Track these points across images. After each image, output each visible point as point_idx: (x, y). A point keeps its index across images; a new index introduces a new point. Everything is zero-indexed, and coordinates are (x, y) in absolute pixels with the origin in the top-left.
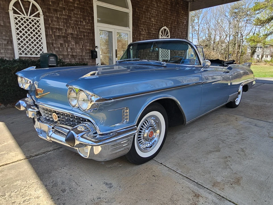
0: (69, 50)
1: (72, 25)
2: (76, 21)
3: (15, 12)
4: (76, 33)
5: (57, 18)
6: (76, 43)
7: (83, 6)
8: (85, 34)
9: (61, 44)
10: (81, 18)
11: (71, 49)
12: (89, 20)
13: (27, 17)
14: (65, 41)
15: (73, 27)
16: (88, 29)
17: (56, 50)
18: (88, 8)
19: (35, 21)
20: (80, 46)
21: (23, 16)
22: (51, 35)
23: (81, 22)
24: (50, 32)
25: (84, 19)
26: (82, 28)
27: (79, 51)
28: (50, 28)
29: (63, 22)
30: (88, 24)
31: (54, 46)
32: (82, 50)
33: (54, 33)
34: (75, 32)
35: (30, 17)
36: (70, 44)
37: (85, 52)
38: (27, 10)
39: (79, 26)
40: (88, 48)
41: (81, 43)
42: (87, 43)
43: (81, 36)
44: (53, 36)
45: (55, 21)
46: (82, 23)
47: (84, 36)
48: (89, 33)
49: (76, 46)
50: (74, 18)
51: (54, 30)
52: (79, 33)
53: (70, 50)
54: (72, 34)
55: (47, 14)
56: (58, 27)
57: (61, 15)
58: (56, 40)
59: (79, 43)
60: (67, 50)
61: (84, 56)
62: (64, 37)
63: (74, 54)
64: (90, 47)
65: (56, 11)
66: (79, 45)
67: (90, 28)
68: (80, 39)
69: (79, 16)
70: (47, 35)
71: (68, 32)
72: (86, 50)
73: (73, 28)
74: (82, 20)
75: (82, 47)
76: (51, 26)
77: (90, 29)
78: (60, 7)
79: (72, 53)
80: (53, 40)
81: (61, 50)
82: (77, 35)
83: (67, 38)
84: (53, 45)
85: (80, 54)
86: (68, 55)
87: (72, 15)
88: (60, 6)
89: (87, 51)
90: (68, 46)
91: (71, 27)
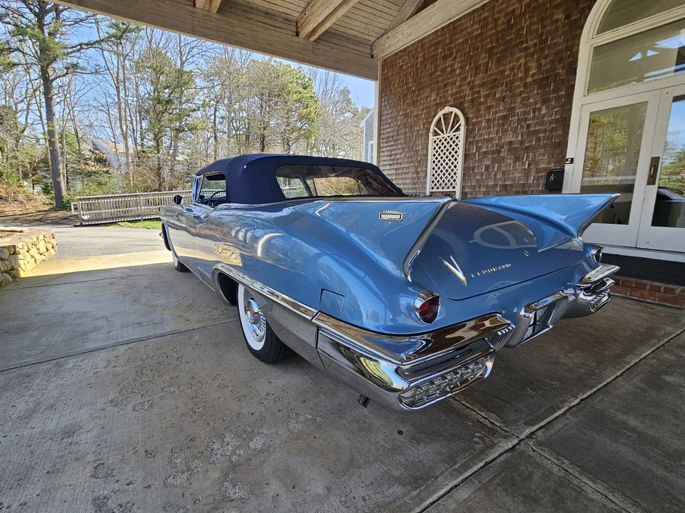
0: (499, 176)
1: (514, 124)
2: (525, 113)
3: (436, 134)
4: (520, 138)
5: (488, 121)
6: (517, 159)
7: (548, 71)
8: (542, 135)
9: (487, 167)
10: (536, 103)
11: (504, 173)
12: (558, 99)
13: (446, 136)
14: (494, 161)
15: (516, 128)
16: (551, 123)
17: (476, 178)
18: (560, 71)
19: (454, 138)
20: (523, 164)
21: (442, 135)
22: (475, 154)
23: (534, 112)
24: (473, 150)
25: (545, 101)
26: (537, 124)
27: (519, 175)
28: (475, 143)
29: (499, 125)
30: (555, 108)
31: (476, 171)
32: (527, 173)
33: (479, 148)
34: (517, 137)
35: (449, 135)
36: (504, 164)
37: (534, 177)
38: (447, 125)
39: (528, 122)
40: (542, 166)
41: (528, 157)
42: (544, 155)
43: (531, 141)
44: (477, 153)
45: (485, 128)
46: (537, 113)
47: (538, 140)
48: (552, 130)
49: (514, 166)
50: (520, 108)
51: (480, 145)
52: (525, 137)
53: (501, 176)
54: (510, 143)
55: (474, 120)
56: (486, 137)
57: (496, 113)
58: (480, 161)
59: (523, 158)
60: (495, 176)
61: (530, 185)
62: (493, 153)
63: (507, 183)
64: (549, 163)
65: (489, 108)
66: (523, 162)
67: (558, 117)
68: (527, 148)
69: (532, 100)
70: (466, 156)
71: (503, 141)
72: (538, 171)
73: (515, 131)
74: (538, 106)
75: (529, 165)
76: (476, 139)
77: (557, 121)
78: (497, 100)
79: (505, 180)
80: (476, 161)
81: (484, 177)
82: (522, 143)
83: (499, 152)
84: (473, 170)
85: (521, 182)
86: (495, 185)
87: (518, 104)
88: (497, 95)
89: (538, 173)
90: (499, 168)
91: (511, 130)
